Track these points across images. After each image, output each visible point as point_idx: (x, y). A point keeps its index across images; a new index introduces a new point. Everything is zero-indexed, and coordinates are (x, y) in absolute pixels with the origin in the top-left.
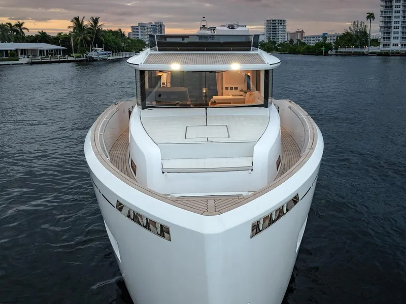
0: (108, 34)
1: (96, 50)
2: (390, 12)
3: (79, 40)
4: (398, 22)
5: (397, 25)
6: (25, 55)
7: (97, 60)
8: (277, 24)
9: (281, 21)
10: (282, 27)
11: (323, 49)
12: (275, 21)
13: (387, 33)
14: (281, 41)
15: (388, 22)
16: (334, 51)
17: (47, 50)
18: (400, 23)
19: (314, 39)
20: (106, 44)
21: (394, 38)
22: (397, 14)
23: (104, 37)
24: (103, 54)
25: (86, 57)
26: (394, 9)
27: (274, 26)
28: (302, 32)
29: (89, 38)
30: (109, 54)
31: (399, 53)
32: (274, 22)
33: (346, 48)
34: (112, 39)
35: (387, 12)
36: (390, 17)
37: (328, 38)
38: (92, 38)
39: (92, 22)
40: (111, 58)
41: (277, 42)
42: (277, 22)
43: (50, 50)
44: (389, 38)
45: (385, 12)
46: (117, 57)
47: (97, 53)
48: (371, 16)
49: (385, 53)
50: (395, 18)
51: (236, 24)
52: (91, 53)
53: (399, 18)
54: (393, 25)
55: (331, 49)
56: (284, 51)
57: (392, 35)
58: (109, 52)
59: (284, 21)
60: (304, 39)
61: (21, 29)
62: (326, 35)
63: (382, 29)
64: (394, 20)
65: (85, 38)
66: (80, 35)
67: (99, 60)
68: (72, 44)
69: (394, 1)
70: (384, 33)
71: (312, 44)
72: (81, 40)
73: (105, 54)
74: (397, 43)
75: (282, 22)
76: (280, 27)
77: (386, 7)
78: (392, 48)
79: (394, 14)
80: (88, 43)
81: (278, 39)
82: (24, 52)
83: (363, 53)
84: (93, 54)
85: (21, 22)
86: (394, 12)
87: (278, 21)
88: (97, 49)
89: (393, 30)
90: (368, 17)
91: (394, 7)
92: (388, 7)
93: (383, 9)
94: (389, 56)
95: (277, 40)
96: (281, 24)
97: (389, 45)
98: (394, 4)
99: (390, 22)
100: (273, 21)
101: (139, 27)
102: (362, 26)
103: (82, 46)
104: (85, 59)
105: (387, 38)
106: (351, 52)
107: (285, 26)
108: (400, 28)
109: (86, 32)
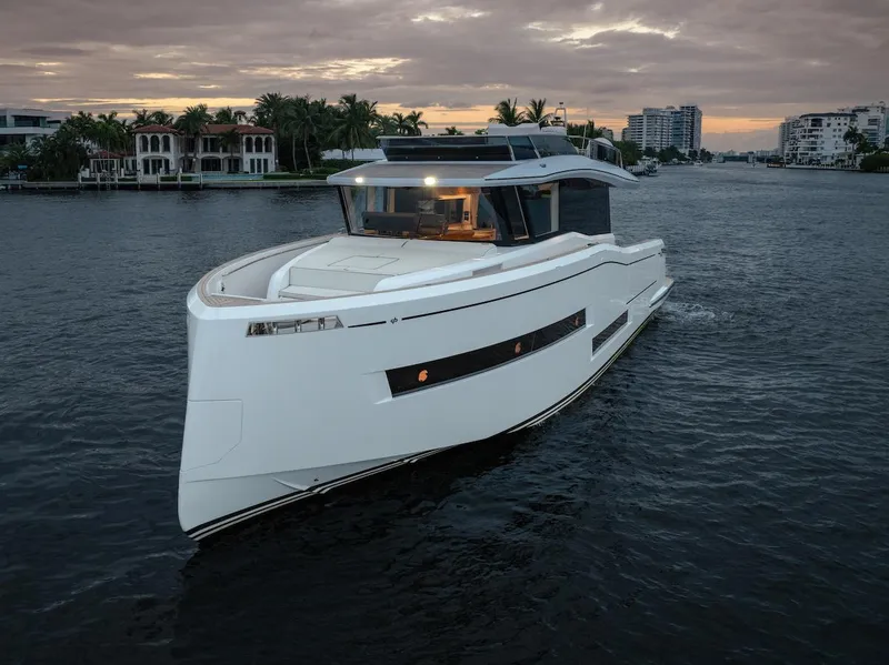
39: (533, 110)
51: (877, 104)
61: (416, 126)
85: (417, 110)
101: (645, 118)
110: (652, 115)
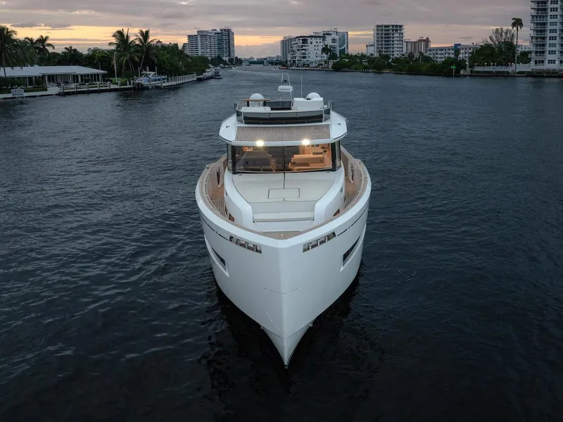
0: (161, 52)
1: (147, 75)
2: (544, 17)
3: (124, 62)
4: (555, 31)
5: (554, 35)
6: (53, 82)
7: (148, 88)
8: (391, 32)
9: (397, 26)
10: (398, 35)
11: (454, 67)
12: (388, 26)
13: (540, 45)
14: (396, 54)
15: (541, 31)
16: (468, 69)
17: (82, 76)
18: (558, 32)
19: (443, 52)
20: (159, 66)
21: (550, 52)
22: (553, 20)
23: (156, 57)
24: (156, 80)
25: (134, 84)
26: (550, 13)
27: (387, 33)
28: (427, 41)
29: (136, 59)
30: (163, 79)
31: (556, 73)
32: (387, 28)
33: (484, 66)
34: (167, 59)
35: (540, 17)
36: (545, 24)
37: (462, 51)
38: (140, 58)
39: (141, 37)
40: (166, 84)
41: (391, 56)
42: (391, 28)
43: (85, 75)
44: (543, 52)
45: (537, 17)
46: (174, 83)
47: (148, 78)
48: (518, 23)
49: (537, 73)
50: (551, 25)
51: (333, 30)
52: (140, 79)
53: (556, 25)
54: (548, 34)
55: (464, 67)
56: (401, 70)
57: (548, 48)
58: (163, 77)
59: (401, 26)
60: (429, 53)
61: (44, 46)
62: (459, 47)
63: (534, 40)
64: (549, 27)
65: (132, 59)
66: (125, 55)
67: (150, 87)
68: (115, 67)
69: (549, 2)
70: (537, 45)
71: (440, 59)
72: (127, 61)
73: (159, 80)
74: (553, 59)
75: (398, 28)
76: (395, 35)
77: (538, 10)
78: (547, 66)
79: (549, 20)
80: (136, 65)
81: (393, 52)
82: (52, 78)
83: (508, 73)
84: (143, 81)
86: (549, 17)
87: (393, 26)
88: (148, 73)
89: (548, 42)
90: (514, 25)
91: (549, 10)
92: (542, 10)
93: (534, 13)
94: (543, 77)
95: (391, 53)
96: (397, 30)
97: (543, 62)
98: (550, 6)
99: (544, 31)
100: (386, 26)
101: (199, 37)
102: (508, 36)
103: (128, 68)
104: (131, 86)
105: (540, 52)
106: (492, 72)
107: (402, 34)
108: (558, 38)
109: (132, 50)
110: (203, 34)
